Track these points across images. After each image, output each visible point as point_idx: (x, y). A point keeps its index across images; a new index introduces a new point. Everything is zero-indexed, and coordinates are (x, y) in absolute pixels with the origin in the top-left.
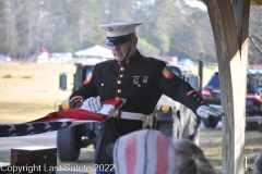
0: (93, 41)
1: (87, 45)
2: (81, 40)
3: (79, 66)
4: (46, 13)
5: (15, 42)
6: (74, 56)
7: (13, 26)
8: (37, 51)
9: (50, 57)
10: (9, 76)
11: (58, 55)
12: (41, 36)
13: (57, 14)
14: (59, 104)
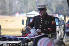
0: (32, 10)
1: (30, 11)
2: (29, 9)
3: (28, 17)
4: (18, 1)
5: (9, 10)
7: (8, 5)
8: (15, 13)
9: (19, 15)
10: (7, 21)
11: (21, 14)
12: (17, 8)
13: (21, 2)
14: (22, 29)
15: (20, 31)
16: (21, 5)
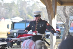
0: (16, 16)
1: (14, 17)
2: (13, 15)
3: (12, 22)
4: (3, 8)
6: (11, 20)
8: (1, 18)
9: (5, 20)
11: (7, 19)
12: (2, 14)
13: (7, 8)
14: (7, 32)
15: (6, 34)
16: (6, 11)
